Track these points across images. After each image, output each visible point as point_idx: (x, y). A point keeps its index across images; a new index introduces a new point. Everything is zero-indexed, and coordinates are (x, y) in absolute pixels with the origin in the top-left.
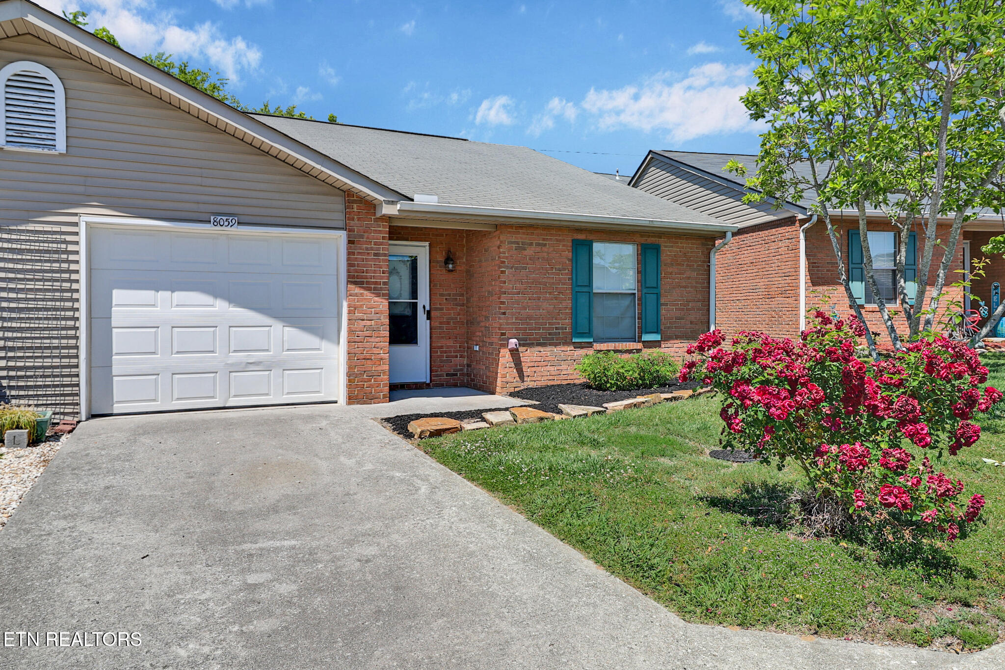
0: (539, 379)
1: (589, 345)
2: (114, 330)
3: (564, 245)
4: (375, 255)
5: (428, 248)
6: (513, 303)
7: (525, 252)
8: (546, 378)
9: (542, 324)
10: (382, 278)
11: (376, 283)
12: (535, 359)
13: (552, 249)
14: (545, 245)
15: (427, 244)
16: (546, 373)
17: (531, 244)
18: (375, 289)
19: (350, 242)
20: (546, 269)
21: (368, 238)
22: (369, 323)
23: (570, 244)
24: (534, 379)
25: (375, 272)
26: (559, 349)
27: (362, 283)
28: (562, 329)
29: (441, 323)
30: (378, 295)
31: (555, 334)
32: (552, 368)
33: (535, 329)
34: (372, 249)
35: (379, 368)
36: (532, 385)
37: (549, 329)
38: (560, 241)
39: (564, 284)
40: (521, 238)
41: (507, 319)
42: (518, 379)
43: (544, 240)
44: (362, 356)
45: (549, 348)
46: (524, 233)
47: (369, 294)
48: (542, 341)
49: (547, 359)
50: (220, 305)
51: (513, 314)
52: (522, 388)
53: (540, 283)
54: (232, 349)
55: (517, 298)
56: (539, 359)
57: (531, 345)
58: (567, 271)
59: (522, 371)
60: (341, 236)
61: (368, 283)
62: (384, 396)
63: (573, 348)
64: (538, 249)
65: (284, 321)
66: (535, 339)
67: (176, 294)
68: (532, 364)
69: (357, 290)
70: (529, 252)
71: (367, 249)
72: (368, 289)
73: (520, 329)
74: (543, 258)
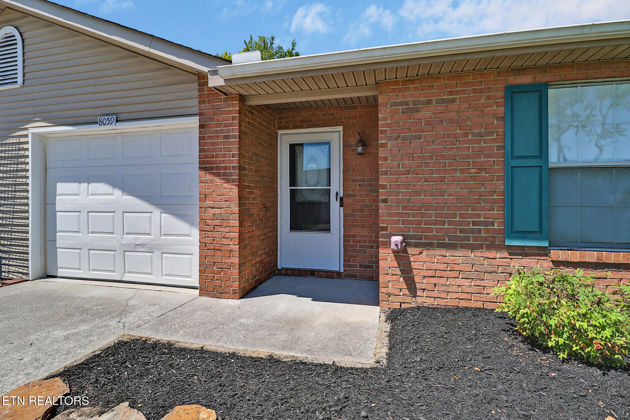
0: (443, 295)
1: (543, 252)
2: (58, 213)
3: (488, 98)
4: (226, 137)
5: (342, 133)
6: (398, 187)
7: (419, 115)
8: (454, 296)
9: (447, 216)
10: (231, 161)
11: (225, 168)
12: (435, 266)
13: (465, 105)
14: (453, 101)
15: (341, 128)
16: (455, 289)
17: (429, 102)
18: (225, 174)
19: (201, 126)
20: (456, 136)
21: (218, 120)
22: (218, 211)
23: (501, 94)
24: (435, 294)
25: (224, 156)
26: (480, 254)
27: (212, 169)
28: (485, 224)
29: (353, 210)
30: (228, 181)
31: (473, 231)
32: (466, 283)
33: (436, 223)
34: (222, 132)
35: (229, 261)
36: (429, 302)
37: (459, 223)
38: (482, 91)
39: (490, 157)
40: (412, 96)
41: (390, 208)
42: (407, 292)
43: (451, 93)
44: (212, 247)
45: (459, 253)
46: (416, 88)
47: (218, 181)
48: (447, 241)
49: (457, 268)
50: (118, 194)
51: (398, 201)
52: (413, 305)
53: (444, 157)
54: (125, 232)
55: (404, 180)
56: (442, 267)
57: (428, 246)
58: (495, 136)
59: (413, 281)
60: (195, 121)
61: (218, 168)
62: (234, 293)
63: (506, 255)
64: (440, 108)
65: (161, 208)
66: (434, 237)
67: (91, 185)
68: (431, 273)
69: (209, 177)
70: (425, 113)
71: (217, 132)
72: (218, 175)
73: (411, 222)
74: (451, 121)
